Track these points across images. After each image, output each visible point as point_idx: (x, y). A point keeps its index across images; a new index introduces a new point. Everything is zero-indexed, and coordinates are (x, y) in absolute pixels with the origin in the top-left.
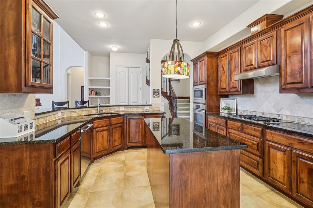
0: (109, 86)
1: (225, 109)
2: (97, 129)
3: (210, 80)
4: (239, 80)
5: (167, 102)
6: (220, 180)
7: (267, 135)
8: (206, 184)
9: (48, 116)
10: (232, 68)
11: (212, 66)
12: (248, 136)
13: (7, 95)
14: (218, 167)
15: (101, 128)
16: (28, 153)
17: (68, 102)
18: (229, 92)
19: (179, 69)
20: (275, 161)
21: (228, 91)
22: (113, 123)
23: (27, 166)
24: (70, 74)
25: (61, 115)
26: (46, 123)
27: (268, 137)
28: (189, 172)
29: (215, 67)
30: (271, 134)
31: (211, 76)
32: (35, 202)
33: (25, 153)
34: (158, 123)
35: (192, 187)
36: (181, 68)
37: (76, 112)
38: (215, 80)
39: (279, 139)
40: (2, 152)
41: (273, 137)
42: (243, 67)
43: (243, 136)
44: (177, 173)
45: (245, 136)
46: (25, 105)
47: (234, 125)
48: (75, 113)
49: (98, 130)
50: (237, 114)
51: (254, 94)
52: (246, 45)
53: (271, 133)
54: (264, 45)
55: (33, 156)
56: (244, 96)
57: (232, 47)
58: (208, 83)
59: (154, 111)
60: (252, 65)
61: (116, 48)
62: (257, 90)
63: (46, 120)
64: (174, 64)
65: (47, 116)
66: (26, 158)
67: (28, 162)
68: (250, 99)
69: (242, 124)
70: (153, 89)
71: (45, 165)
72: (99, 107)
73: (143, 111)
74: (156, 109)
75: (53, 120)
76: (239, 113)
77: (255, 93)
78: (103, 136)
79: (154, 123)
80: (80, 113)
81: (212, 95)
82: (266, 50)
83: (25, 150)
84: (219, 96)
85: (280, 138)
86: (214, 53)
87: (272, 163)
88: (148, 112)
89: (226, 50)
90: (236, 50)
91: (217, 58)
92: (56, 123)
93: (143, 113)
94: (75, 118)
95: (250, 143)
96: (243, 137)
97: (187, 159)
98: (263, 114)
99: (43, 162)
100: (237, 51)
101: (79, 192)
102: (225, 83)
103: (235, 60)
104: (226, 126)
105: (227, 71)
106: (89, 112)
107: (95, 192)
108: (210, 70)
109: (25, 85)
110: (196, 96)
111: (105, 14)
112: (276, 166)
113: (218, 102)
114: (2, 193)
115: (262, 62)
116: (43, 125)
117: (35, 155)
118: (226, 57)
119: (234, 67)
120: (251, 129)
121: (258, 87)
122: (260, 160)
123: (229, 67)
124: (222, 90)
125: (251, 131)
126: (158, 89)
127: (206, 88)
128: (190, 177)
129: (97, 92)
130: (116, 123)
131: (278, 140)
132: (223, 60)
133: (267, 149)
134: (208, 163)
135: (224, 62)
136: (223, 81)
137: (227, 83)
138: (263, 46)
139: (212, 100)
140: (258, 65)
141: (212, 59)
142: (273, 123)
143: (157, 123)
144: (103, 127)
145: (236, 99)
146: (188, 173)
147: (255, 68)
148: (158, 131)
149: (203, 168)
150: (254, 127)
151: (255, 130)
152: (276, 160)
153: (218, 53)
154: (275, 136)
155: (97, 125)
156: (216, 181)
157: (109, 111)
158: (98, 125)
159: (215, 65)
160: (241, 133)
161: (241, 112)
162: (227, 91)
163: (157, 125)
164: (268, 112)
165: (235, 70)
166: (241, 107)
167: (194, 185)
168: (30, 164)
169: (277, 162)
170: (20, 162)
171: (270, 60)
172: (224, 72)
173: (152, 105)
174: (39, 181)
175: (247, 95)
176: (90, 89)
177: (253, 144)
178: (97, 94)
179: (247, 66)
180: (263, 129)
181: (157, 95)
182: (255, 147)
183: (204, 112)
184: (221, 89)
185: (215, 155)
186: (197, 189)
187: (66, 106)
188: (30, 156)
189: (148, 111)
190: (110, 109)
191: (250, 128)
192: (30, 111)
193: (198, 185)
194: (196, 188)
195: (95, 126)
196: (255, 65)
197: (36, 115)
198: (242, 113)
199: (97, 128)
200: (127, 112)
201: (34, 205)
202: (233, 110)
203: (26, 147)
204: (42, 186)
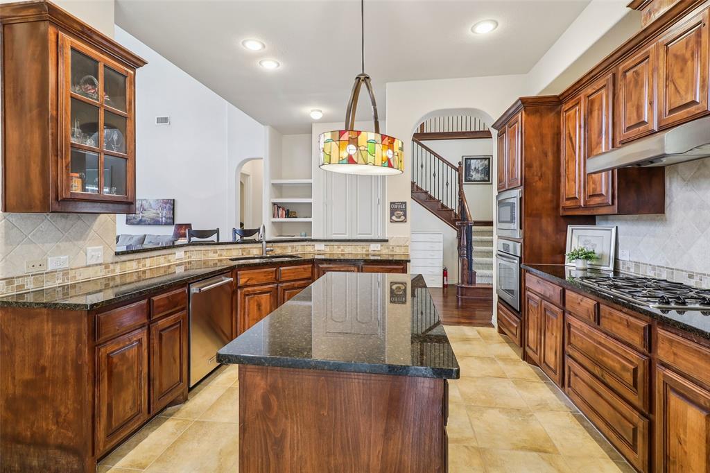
0: (310, 197)
1: (578, 258)
2: (245, 289)
3: (533, 175)
4: (607, 170)
5: (452, 233)
6: (378, 456)
7: (660, 344)
8: (335, 459)
9: (150, 257)
10: (593, 137)
11: (542, 136)
12: (611, 343)
13: (48, 217)
14: (371, 421)
15: (256, 288)
16: (50, 324)
17: (217, 231)
18: (586, 207)
19: (351, 149)
20: (682, 436)
21: (582, 205)
22: (283, 279)
23: (48, 351)
24: (248, 175)
25: (183, 256)
26: (144, 272)
27: (662, 353)
28: (287, 418)
29: (549, 140)
30: (671, 345)
31: (536, 164)
32: (61, 420)
33: (46, 324)
34: (402, 283)
35: (295, 459)
36: (357, 146)
37: (217, 252)
38: (549, 175)
39: (693, 363)
40: (15, 319)
41: (675, 354)
42: (620, 133)
43: (599, 339)
44: (257, 415)
45: (603, 342)
46: (91, 235)
47: (579, 303)
48: (214, 253)
49: (248, 291)
50: (616, 272)
51: (664, 213)
52: (629, 63)
53: (671, 341)
54: (676, 56)
55: (57, 331)
56: (637, 220)
57: (591, 77)
58: (526, 184)
59: (392, 255)
60: (644, 123)
61: (319, 113)
62: (675, 200)
63: (144, 266)
64: (337, 138)
65: (147, 258)
66: (48, 333)
67: (50, 342)
68: (652, 228)
69: (598, 304)
70: (391, 203)
71: (75, 352)
72: (264, 243)
73: (367, 255)
74: (398, 251)
75: (161, 265)
76: (623, 271)
77: (667, 211)
78: (259, 306)
79: (392, 283)
80: (224, 253)
81: (539, 216)
82: (682, 70)
83: (45, 320)
84: (562, 220)
85: (695, 360)
86: (548, 100)
87: (673, 441)
88: (379, 258)
89: (577, 86)
90: (601, 82)
91: (559, 113)
92: (171, 271)
93: (367, 258)
94: (214, 264)
95: (616, 365)
96: (600, 343)
97: (283, 383)
98: (691, 276)
99: (73, 345)
100: (605, 86)
101: (177, 416)
102: (575, 183)
103: (598, 114)
104: (561, 306)
105: (580, 148)
106: (244, 253)
107: (203, 422)
108: (534, 148)
109: (57, 199)
110: (502, 219)
111: (265, 43)
112: (686, 453)
113: (558, 237)
114: (15, 392)
115: (671, 111)
116: (137, 274)
117: (60, 330)
118: (577, 108)
119: (596, 136)
120: (619, 320)
121: (677, 192)
122: (641, 423)
123: (585, 135)
124: (568, 204)
125: (618, 326)
126: (402, 203)
127: (521, 199)
128: (289, 430)
129: (288, 210)
130: (292, 278)
131: (690, 365)
132: (572, 116)
133: (659, 392)
134: (341, 404)
135: (574, 122)
136: (571, 176)
137: (580, 181)
138: (672, 60)
139: (541, 230)
140: (659, 122)
141: (541, 116)
142: (702, 307)
143: (399, 283)
144: (261, 285)
145: (614, 230)
146: (284, 420)
147: (652, 133)
148: (403, 305)
149: (326, 414)
150: (627, 317)
151: (629, 325)
152: (685, 435)
153: (558, 97)
154: (680, 352)
155: (245, 280)
156: (364, 457)
157: (289, 251)
158: (247, 282)
159: (548, 133)
160: (596, 332)
161: (629, 268)
162: (580, 206)
163: (400, 288)
164: (706, 272)
165: (599, 143)
166: (627, 252)
167: (299, 454)
168: (53, 347)
169: (687, 439)
170: (38, 340)
171: (694, 102)
172: (573, 149)
173: (387, 241)
174: (66, 382)
175: (644, 216)
176: (274, 204)
177: (624, 368)
178: (288, 214)
179: (629, 128)
180: (650, 326)
181: (399, 217)
182: (628, 377)
183: (516, 261)
184: (568, 199)
185: (361, 385)
186: (308, 465)
187: (214, 238)
188: (52, 332)
189: (379, 255)
190: (293, 247)
191: (616, 318)
192: (101, 247)
193: (312, 458)
194: (306, 463)
195: (242, 282)
196: (650, 123)
197: (117, 254)
198: (632, 270)
199: (246, 286)
200: (330, 254)
201: (58, 426)
202: (605, 262)
203: (48, 314)
204: (70, 391)
